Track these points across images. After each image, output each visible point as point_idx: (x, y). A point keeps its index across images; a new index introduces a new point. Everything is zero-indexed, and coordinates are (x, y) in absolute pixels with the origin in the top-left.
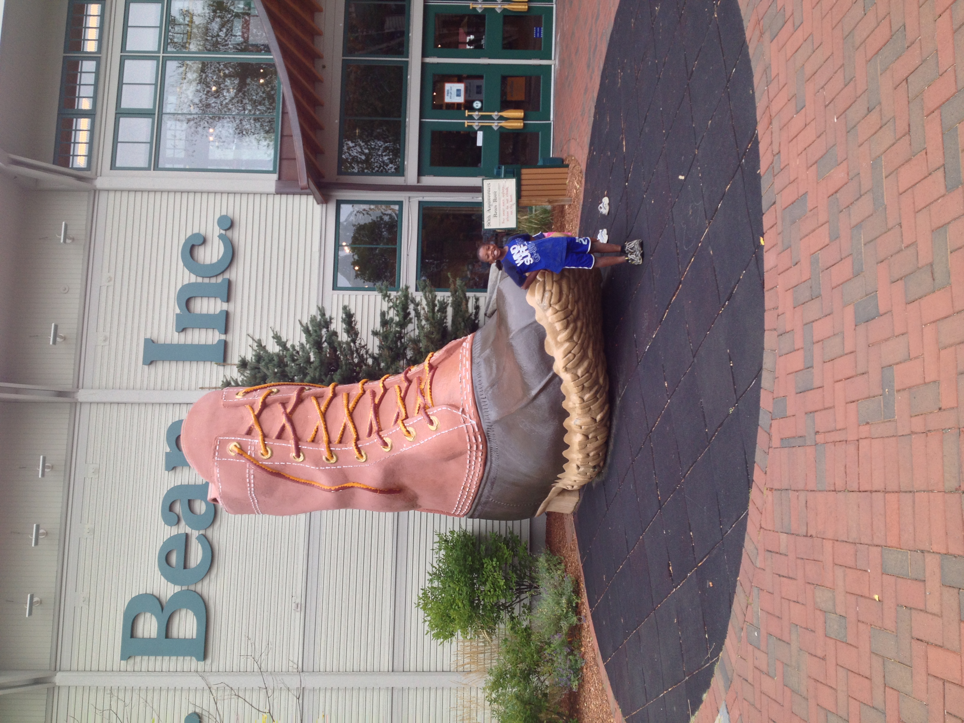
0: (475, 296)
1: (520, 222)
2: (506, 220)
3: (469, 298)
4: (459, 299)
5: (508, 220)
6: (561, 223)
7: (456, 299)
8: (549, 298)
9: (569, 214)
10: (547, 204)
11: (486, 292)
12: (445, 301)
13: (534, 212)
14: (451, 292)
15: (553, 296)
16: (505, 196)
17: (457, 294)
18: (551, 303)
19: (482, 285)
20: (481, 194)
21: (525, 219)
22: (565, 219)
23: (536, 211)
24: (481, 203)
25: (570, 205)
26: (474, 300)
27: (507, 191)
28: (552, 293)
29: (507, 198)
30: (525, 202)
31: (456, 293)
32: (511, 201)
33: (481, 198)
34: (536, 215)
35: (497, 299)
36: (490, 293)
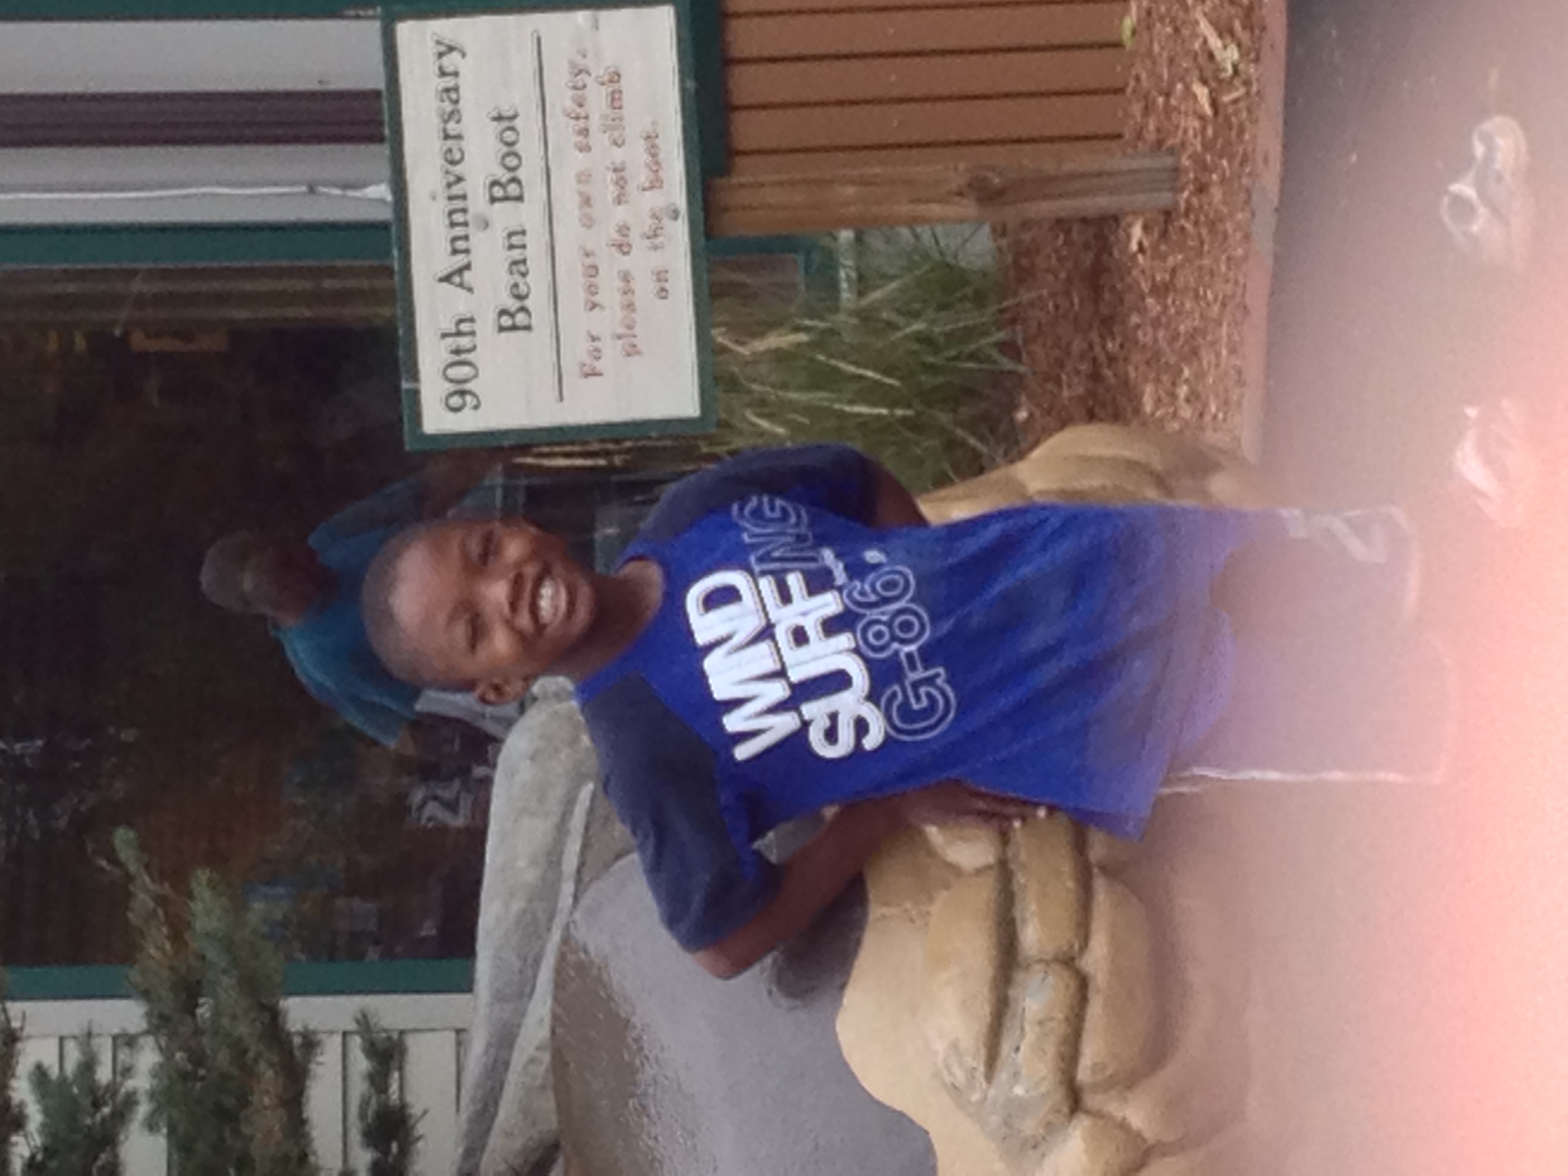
0: (364, 1023)
2: (611, 350)
5: (632, 351)
8: (1059, 1028)
9: (1161, 290)
11: (466, 985)
12: (104, 1074)
13: (846, 295)
14: (146, 995)
16: (599, 139)
17: (204, 1011)
19: (428, 929)
20: (384, 150)
21: (779, 356)
22: (1129, 342)
29: (619, 155)
30: (772, 196)
36: (499, 997)
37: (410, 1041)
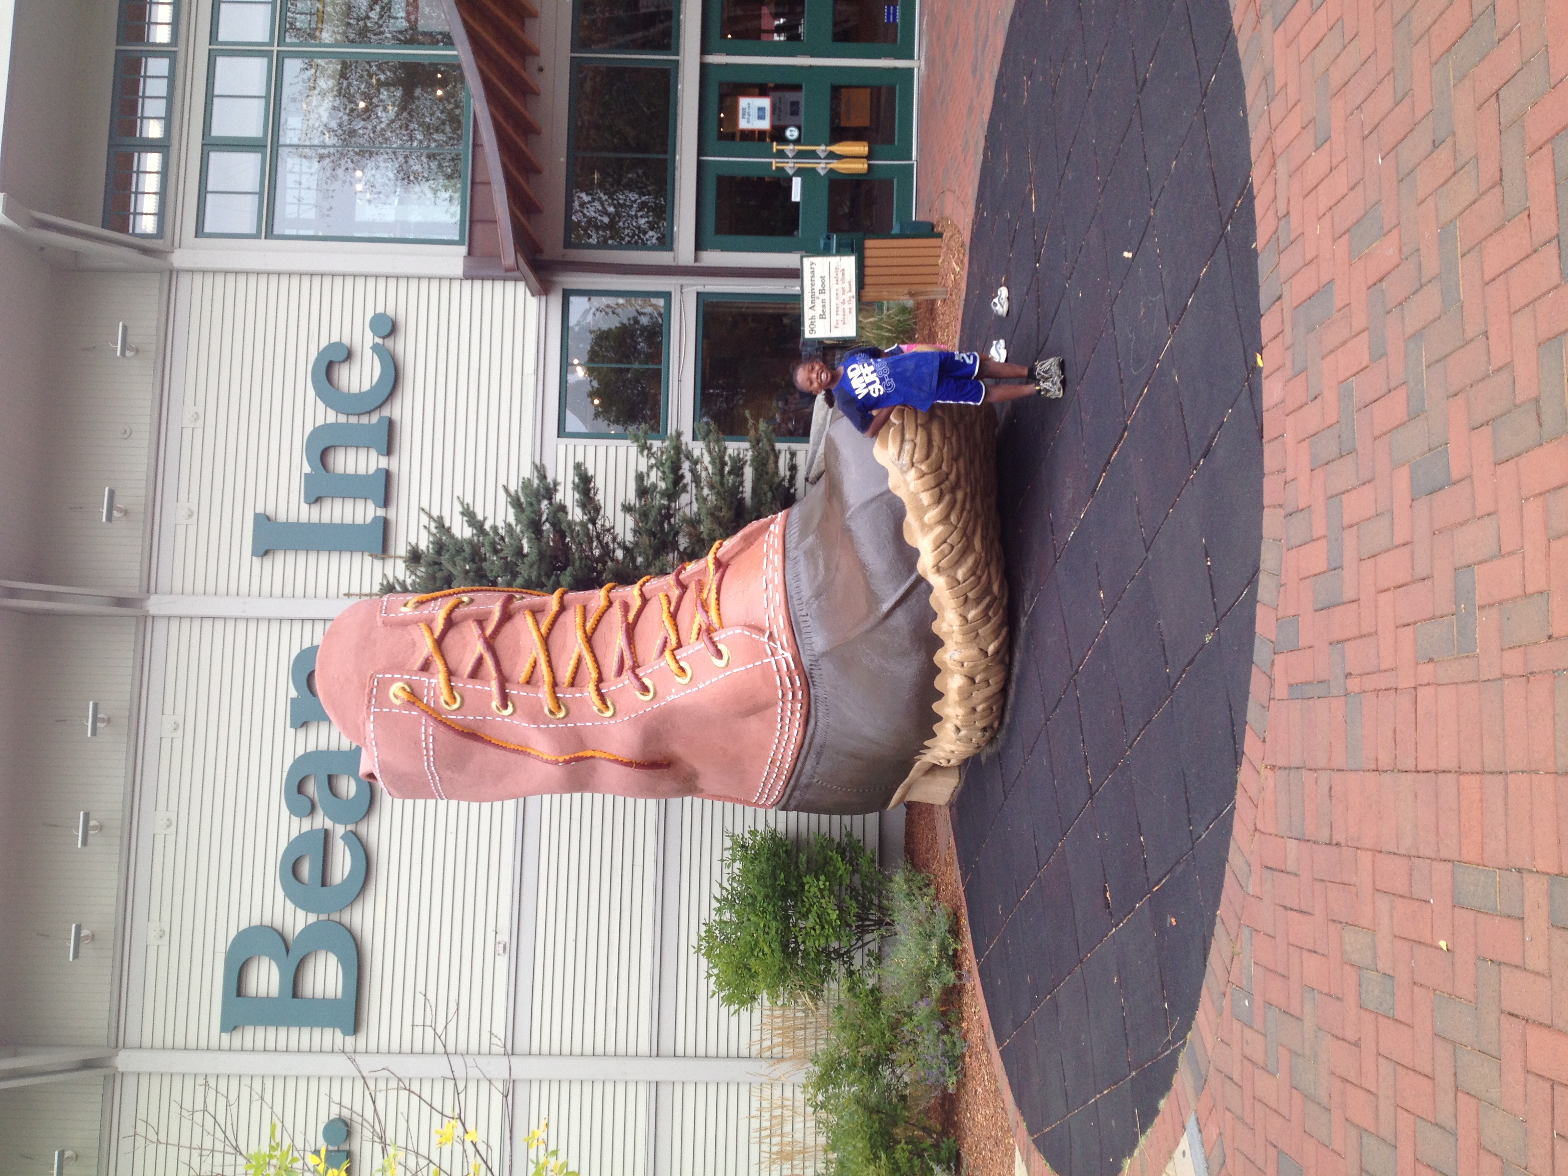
0: (789, 448)
1: (863, 328)
2: (840, 323)
3: (780, 452)
4: (764, 454)
5: (844, 323)
6: (930, 330)
7: (759, 454)
8: (911, 452)
9: (943, 314)
10: (908, 297)
11: (808, 442)
12: (741, 456)
13: (885, 312)
14: (750, 441)
15: (917, 450)
16: (840, 282)
17: (760, 445)
18: (914, 460)
19: (801, 431)
20: (799, 281)
21: (871, 323)
22: (937, 323)
23: (888, 309)
24: (799, 295)
25: (945, 300)
26: (788, 456)
27: (843, 275)
28: (915, 445)
29: (844, 286)
30: (871, 294)
31: (758, 444)
32: (850, 291)
33: (798, 288)
34: (888, 316)
35: (825, 454)
36: (814, 445)
37: (798, 453)
